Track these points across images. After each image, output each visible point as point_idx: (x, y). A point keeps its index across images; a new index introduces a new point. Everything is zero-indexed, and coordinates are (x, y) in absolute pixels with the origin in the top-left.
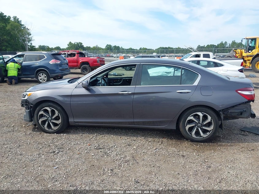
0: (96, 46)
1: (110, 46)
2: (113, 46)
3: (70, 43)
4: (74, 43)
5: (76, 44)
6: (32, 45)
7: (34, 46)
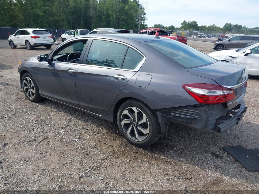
0: (212, 25)
1: (230, 25)
2: (233, 25)
3: (185, 21)
4: (188, 22)
5: (190, 23)
6: (145, 24)
7: (146, 25)
